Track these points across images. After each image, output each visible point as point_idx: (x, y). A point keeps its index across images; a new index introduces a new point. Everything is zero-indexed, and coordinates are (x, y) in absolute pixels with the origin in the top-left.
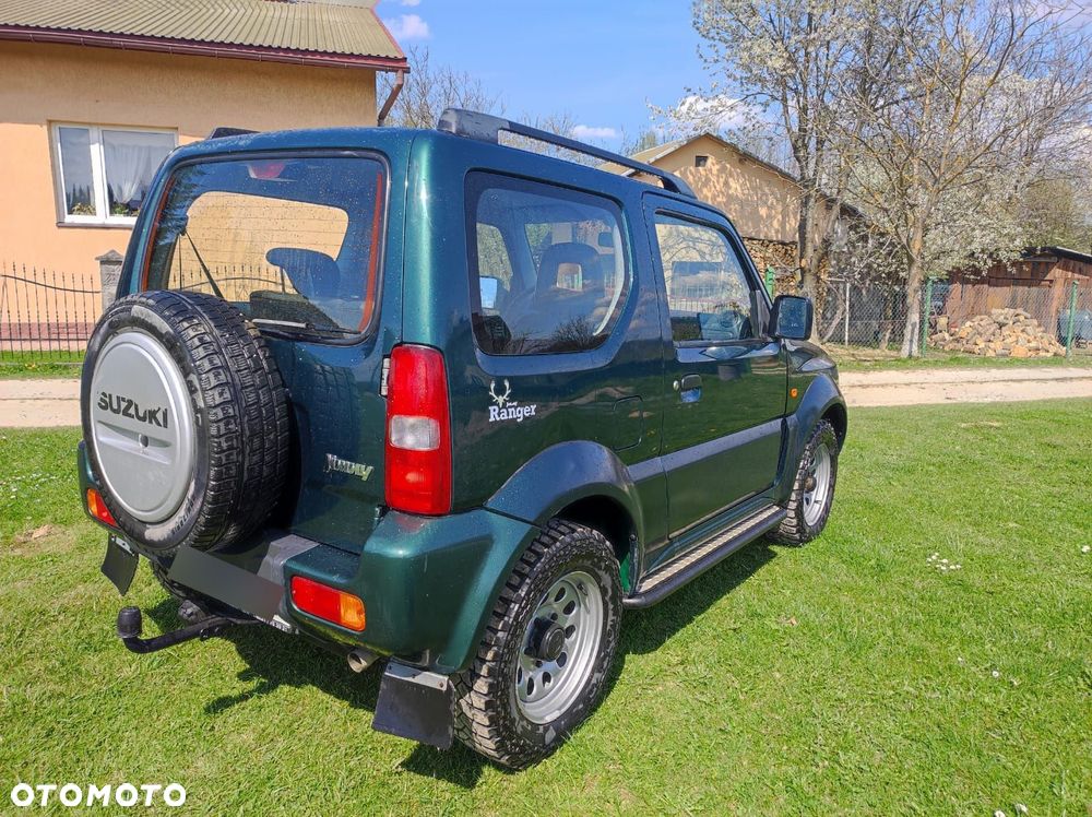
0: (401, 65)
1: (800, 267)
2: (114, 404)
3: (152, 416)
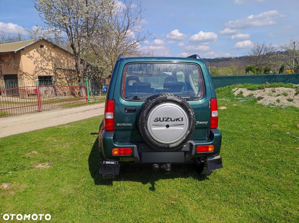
1: (78, 76)
2: (162, 120)
3: (177, 119)
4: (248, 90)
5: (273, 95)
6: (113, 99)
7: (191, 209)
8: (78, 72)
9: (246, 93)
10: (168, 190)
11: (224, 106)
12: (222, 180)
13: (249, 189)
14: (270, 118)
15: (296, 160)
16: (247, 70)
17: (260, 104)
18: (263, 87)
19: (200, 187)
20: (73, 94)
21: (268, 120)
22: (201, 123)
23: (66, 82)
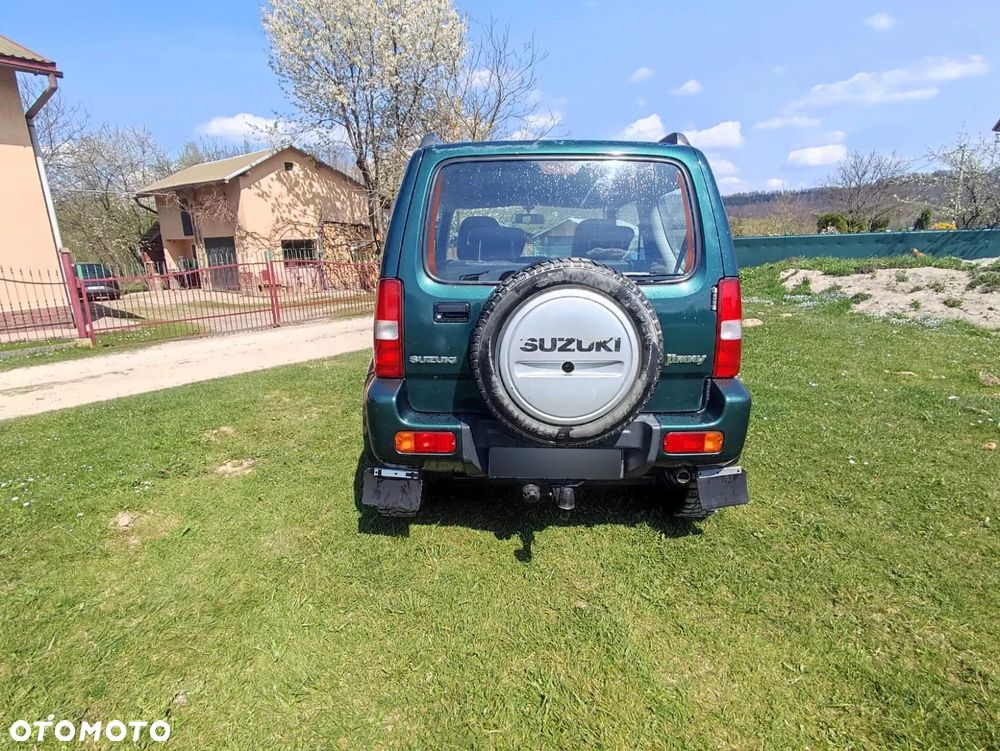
0: (50, 69)
1: (376, 241)
2: (548, 345)
3: (601, 345)
4: (825, 274)
5: (898, 288)
6: (397, 278)
7: (635, 635)
8: (376, 231)
9: (820, 283)
10: (570, 563)
11: (755, 317)
12: (744, 539)
13: (830, 575)
14: (892, 352)
15: (985, 482)
16: (823, 224)
17: (860, 314)
18: (869, 266)
19: (671, 558)
20: (364, 286)
21: (887, 357)
22: (681, 358)
23: (347, 256)
